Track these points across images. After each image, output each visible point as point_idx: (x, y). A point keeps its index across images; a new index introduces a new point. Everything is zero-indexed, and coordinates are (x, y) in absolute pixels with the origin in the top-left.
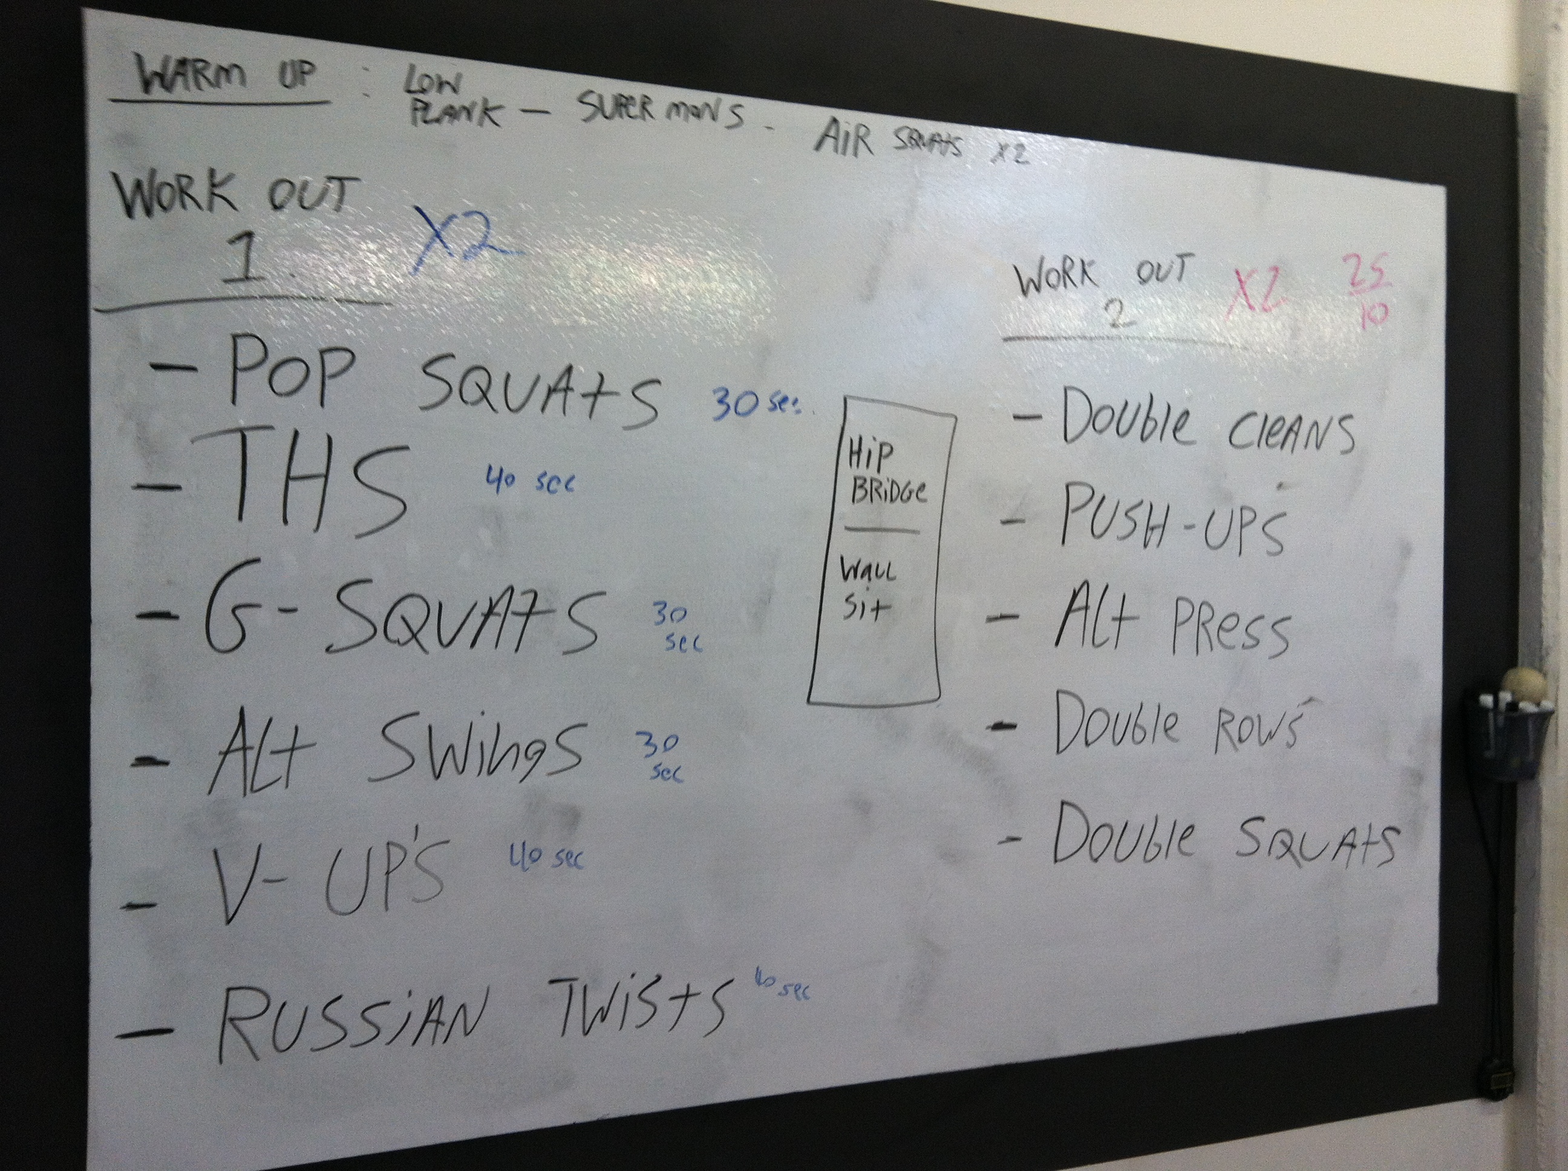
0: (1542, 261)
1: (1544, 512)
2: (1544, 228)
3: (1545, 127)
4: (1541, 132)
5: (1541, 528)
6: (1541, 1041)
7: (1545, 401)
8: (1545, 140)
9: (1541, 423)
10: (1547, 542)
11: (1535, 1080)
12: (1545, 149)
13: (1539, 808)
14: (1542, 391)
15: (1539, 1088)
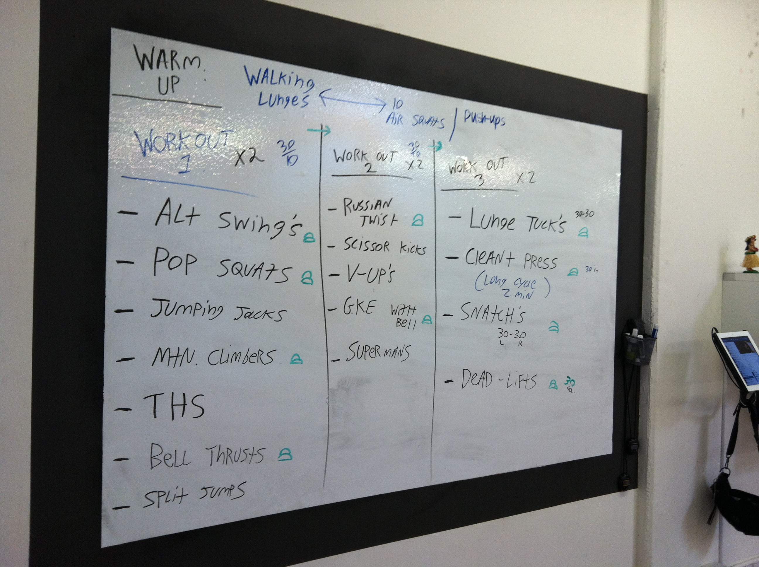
0: (655, 162)
1: (653, 260)
2: (657, 149)
3: (659, 109)
4: (657, 111)
5: (652, 266)
6: (649, 467)
8: (658, 114)
9: (653, 226)
10: (654, 272)
11: (646, 482)
12: (658, 118)
13: (649, 376)
14: (653, 211)
15: (648, 485)
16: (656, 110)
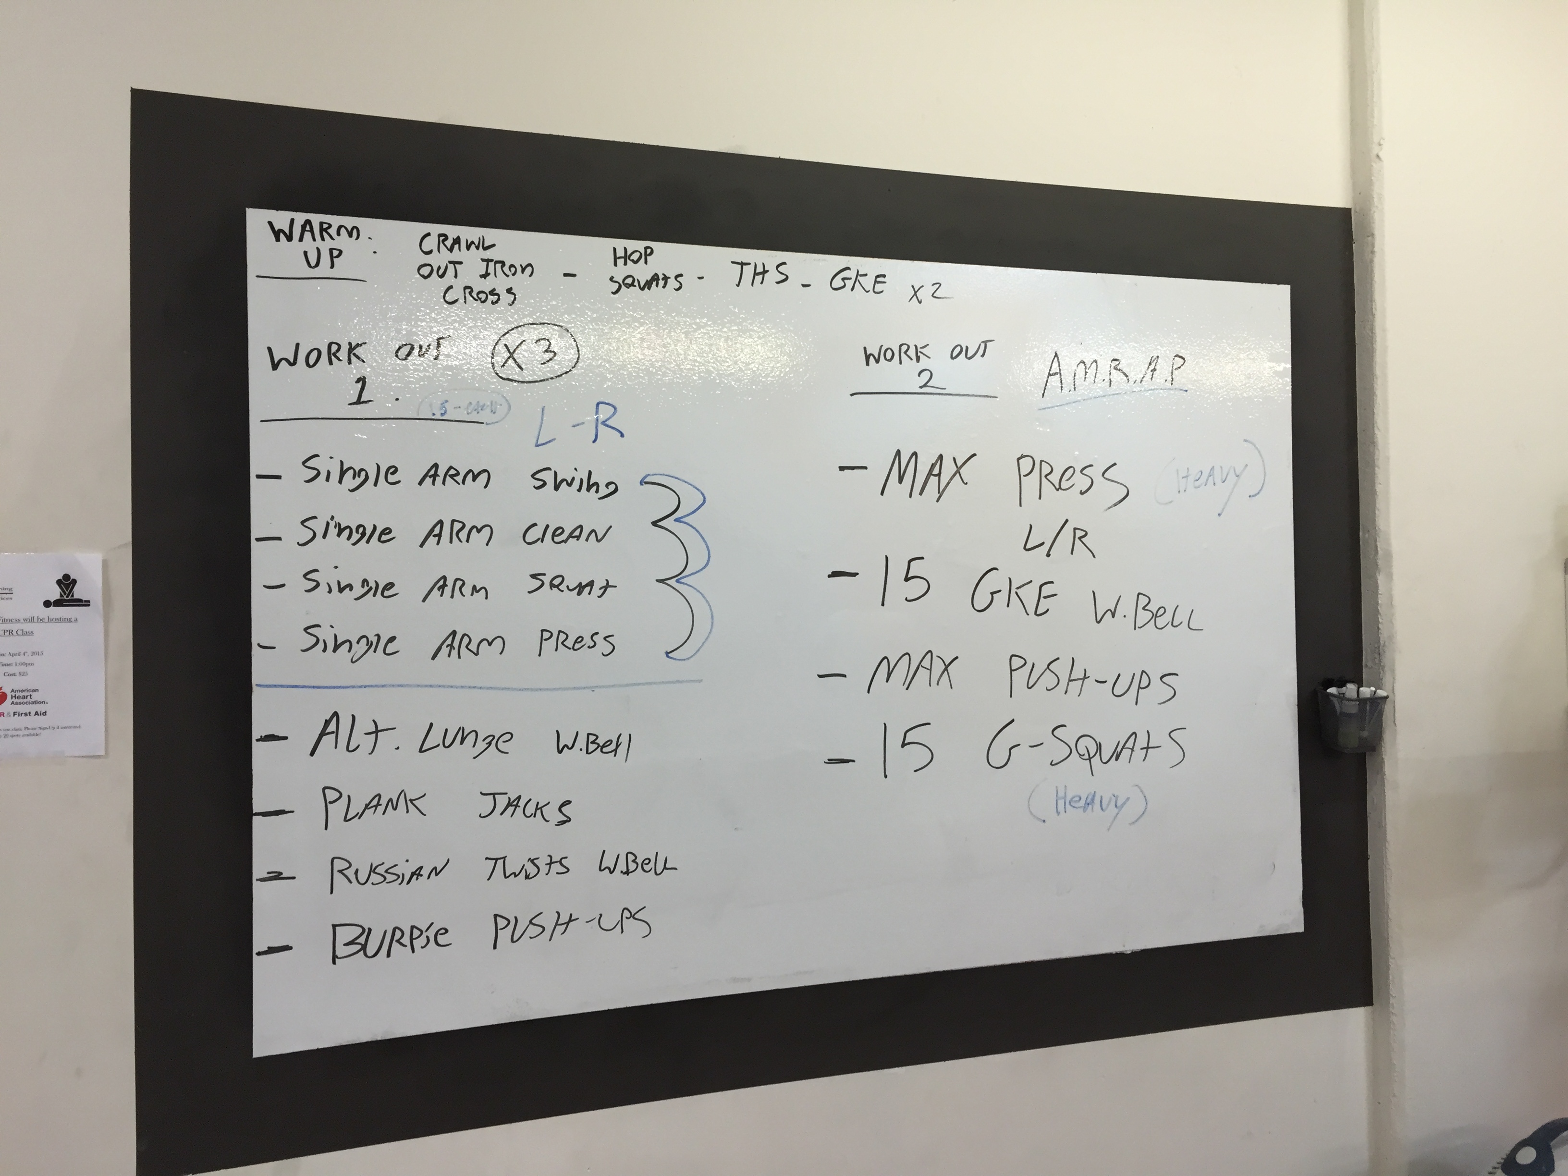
0: (1372, 341)
1: (1378, 538)
2: (1373, 315)
3: (1373, 235)
4: (1370, 238)
5: (1376, 551)
6: (1392, 962)
7: (1377, 452)
8: (1373, 246)
9: (1374, 470)
10: (1381, 562)
11: (1388, 993)
12: (1373, 252)
14: (1373, 442)
15: (1392, 1001)
16: (1368, 236)
